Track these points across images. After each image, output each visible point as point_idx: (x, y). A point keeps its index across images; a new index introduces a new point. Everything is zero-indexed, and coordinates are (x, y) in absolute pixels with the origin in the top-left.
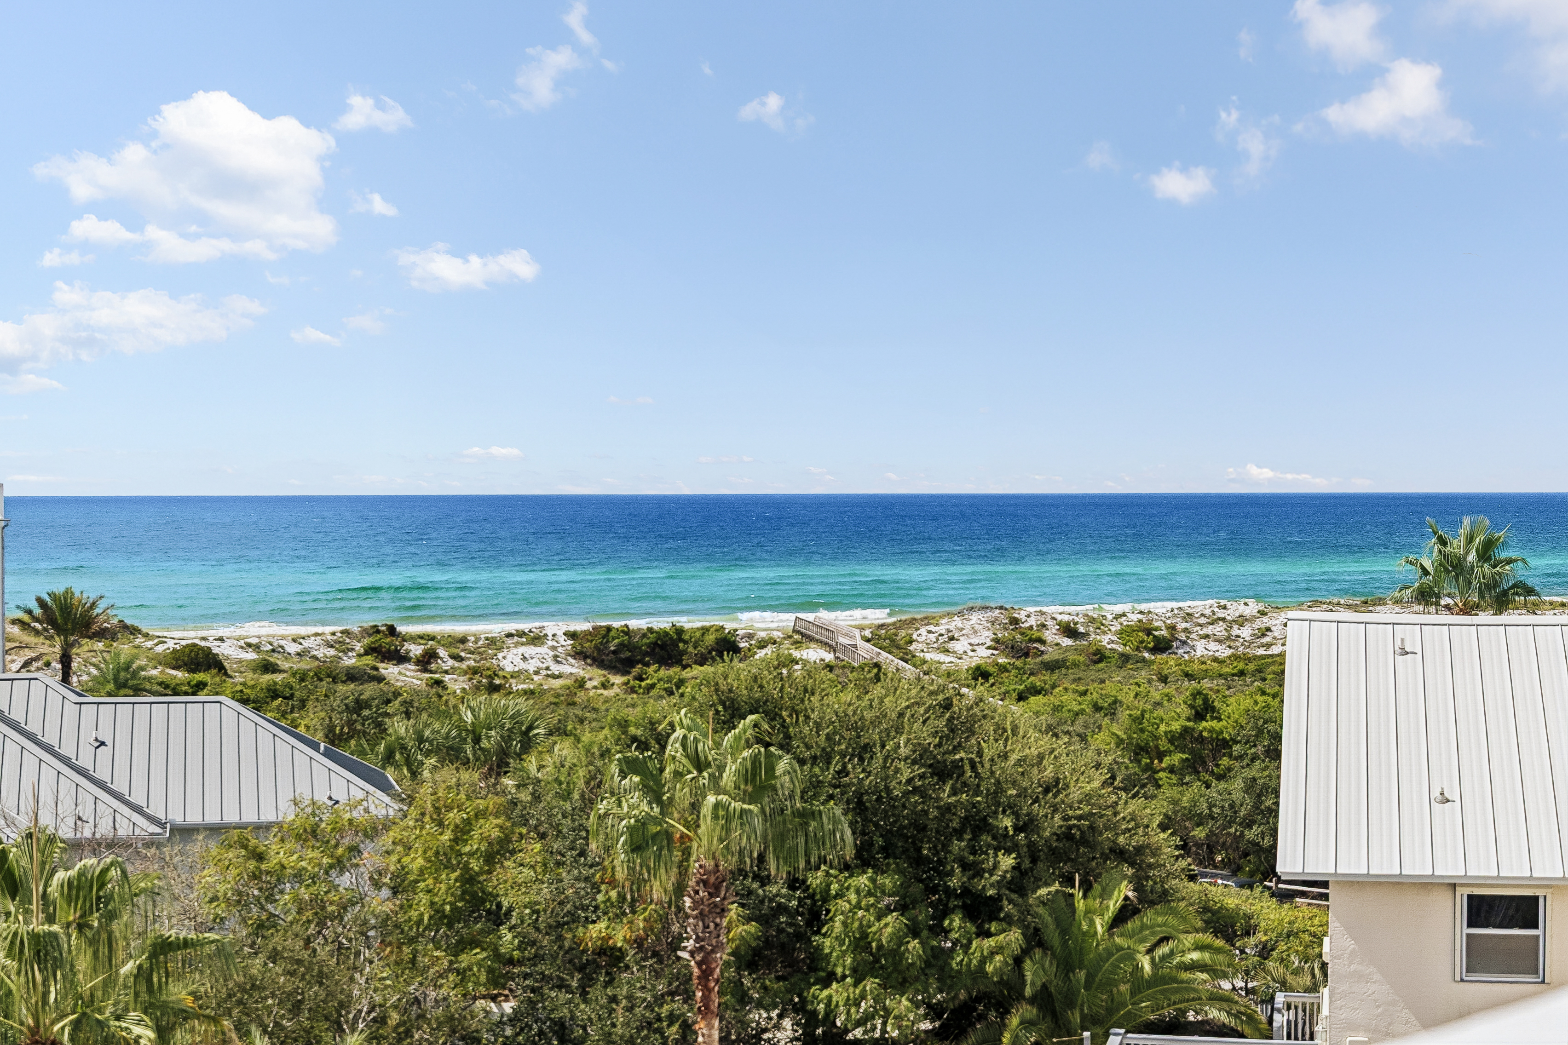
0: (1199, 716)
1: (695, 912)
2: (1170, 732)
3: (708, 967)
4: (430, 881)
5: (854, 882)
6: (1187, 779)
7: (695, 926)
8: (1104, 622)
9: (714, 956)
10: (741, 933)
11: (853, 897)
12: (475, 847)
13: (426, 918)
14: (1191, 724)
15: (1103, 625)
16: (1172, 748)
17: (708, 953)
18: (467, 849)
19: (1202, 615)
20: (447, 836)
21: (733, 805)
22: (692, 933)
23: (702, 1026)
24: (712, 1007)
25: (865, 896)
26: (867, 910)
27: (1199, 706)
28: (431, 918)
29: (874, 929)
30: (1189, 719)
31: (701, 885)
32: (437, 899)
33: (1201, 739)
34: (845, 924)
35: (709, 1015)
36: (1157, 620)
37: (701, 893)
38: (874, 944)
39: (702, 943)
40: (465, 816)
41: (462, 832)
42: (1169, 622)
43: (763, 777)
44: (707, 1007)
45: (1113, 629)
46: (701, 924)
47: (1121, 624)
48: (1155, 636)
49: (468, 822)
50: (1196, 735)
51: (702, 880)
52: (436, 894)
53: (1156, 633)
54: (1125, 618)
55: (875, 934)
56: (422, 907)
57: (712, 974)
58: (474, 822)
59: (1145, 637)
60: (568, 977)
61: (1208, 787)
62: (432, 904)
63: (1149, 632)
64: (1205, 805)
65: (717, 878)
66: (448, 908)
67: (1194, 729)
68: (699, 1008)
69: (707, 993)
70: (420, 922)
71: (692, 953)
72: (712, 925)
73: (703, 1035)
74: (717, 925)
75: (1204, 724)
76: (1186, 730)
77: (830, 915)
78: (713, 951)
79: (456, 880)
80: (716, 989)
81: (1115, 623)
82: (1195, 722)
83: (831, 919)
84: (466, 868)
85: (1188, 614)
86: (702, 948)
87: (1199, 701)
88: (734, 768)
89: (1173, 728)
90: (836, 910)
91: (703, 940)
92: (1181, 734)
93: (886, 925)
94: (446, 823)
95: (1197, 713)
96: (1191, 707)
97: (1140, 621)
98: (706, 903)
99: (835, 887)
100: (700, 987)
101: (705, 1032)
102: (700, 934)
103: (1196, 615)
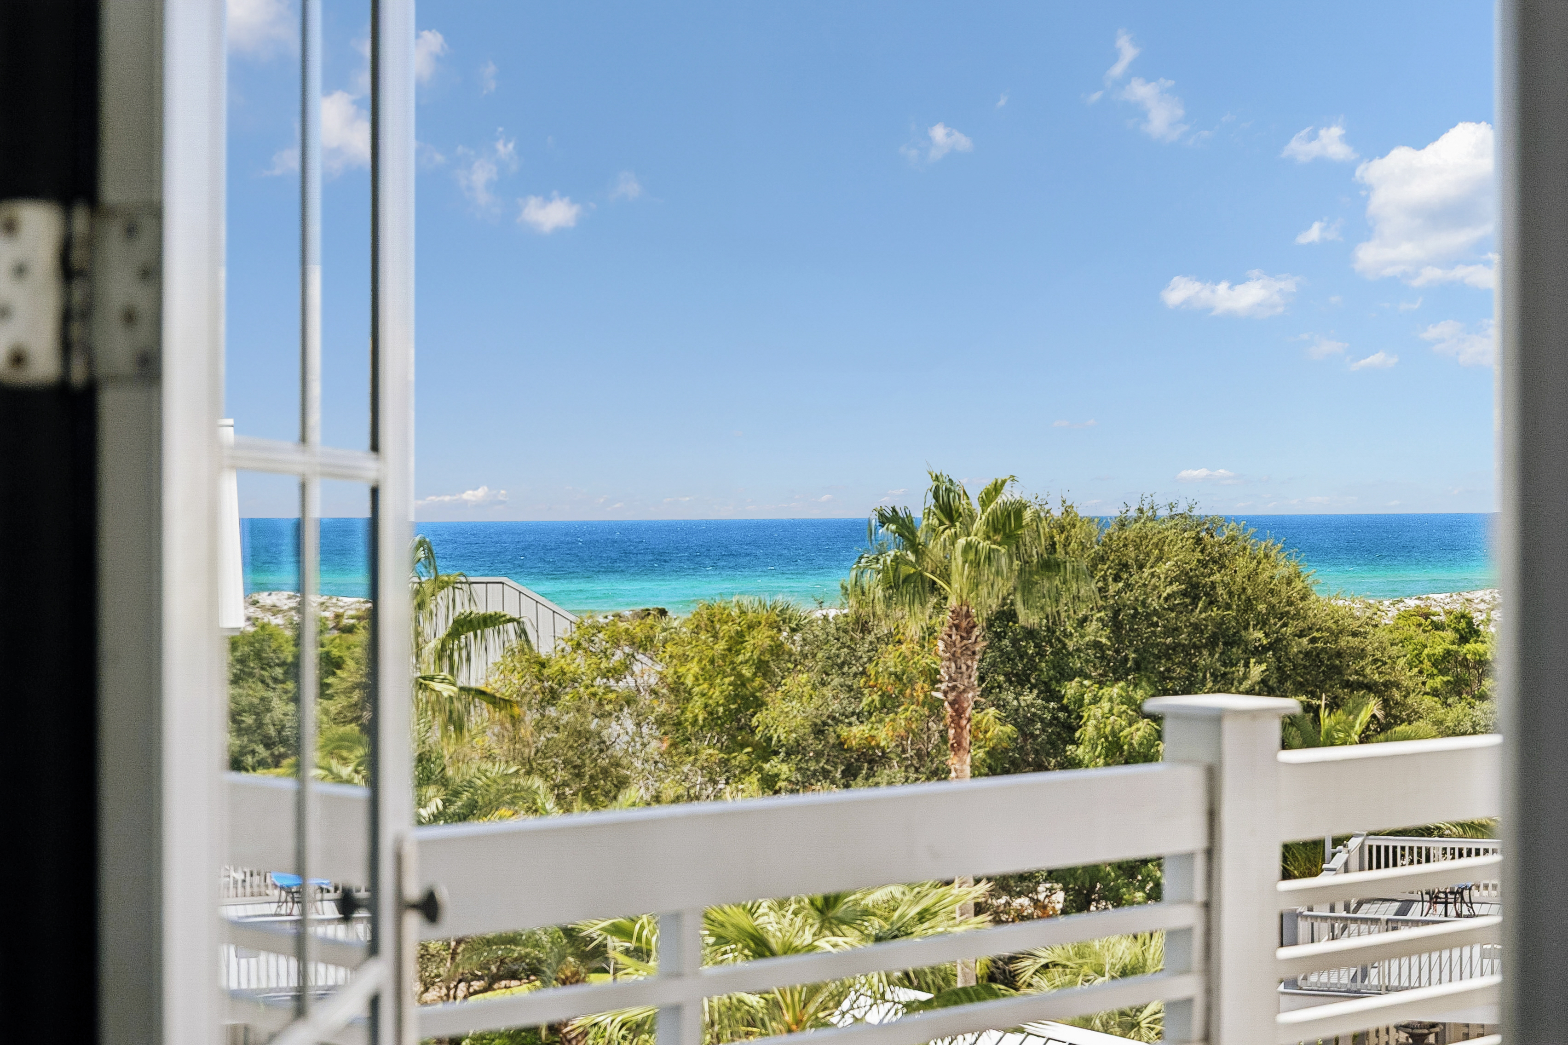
0: (1463, 640)
1: (948, 655)
2: (1434, 655)
3: (960, 706)
4: (706, 686)
5: (1106, 691)
6: (1450, 701)
7: (948, 668)
8: (1381, 607)
9: (965, 695)
10: (998, 734)
11: (1106, 706)
12: (748, 655)
13: (700, 718)
14: (1455, 647)
15: (1379, 610)
16: (1435, 672)
17: (961, 693)
18: (741, 658)
19: (1482, 601)
20: (721, 646)
21: (981, 545)
22: (945, 675)
23: (955, 762)
24: (964, 744)
25: (1118, 704)
26: (1120, 716)
27: (1463, 629)
28: (705, 719)
29: (1124, 733)
30: (1453, 643)
31: (954, 629)
32: (711, 702)
33: (1464, 663)
34: (1097, 728)
35: (962, 751)
36: (1436, 606)
37: (954, 637)
38: (1126, 747)
39: (955, 683)
40: (739, 628)
41: (737, 641)
42: (1447, 607)
43: (1013, 525)
44: (959, 744)
45: (1390, 614)
46: (953, 665)
47: (1399, 610)
48: (1432, 621)
49: (740, 634)
50: (1460, 659)
51: (955, 625)
52: (711, 697)
53: (1435, 618)
54: (1402, 604)
55: (1126, 737)
56: (696, 709)
57: (964, 712)
58: (746, 634)
59: (1423, 621)
60: (832, 769)
61: (1472, 707)
62: (706, 706)
63: (1426, 616)
64: (1469, 724)
65: (969, 623)
66: (721, 709)
67: (1457, 652)
68: (952, 745)
69: (959, 730)
70: (695, 721)
71: (945, 693)
72: (964, 668)
73: (956, 771)
74: (968, 667)
75: (1468, 646)
76: (1448, 652)
77: (1084, 720)
78: (964, 691)
79: (730, 684)
80: (968, 727)
81: (1392, 608)
82: (1459, 645)
83: (1085, 723)
84: (740, 676)
85: (1467, 600)
86: (954, 688)
87: (1463, 624)
88: (984, 518)
89: (1436, 651)
90: (1089, 716)
91: (955, 681)
92: (1444, 658)
93: (1138, 730)
94: (721, 634)
95: (1462, 637)
96: (1457, 630)
97: (1417, 607)
98: (958, 645)
99: (1087, 698)
100: (953, 725)
101: (957, 767)
102: (953, 675)
103: (1476, 601)
